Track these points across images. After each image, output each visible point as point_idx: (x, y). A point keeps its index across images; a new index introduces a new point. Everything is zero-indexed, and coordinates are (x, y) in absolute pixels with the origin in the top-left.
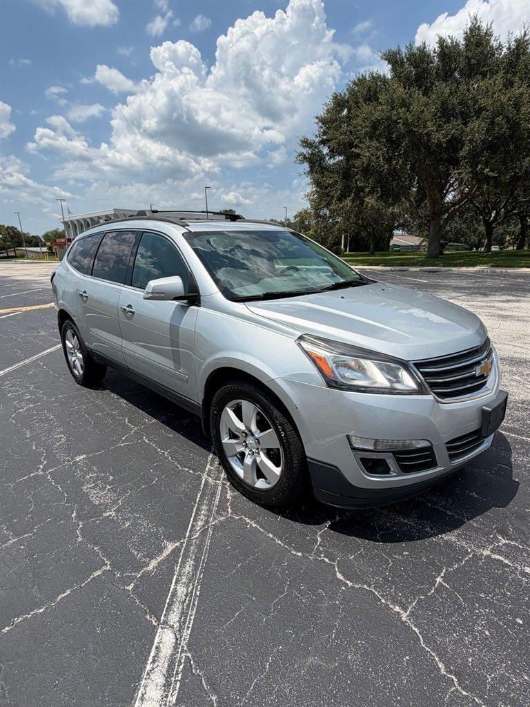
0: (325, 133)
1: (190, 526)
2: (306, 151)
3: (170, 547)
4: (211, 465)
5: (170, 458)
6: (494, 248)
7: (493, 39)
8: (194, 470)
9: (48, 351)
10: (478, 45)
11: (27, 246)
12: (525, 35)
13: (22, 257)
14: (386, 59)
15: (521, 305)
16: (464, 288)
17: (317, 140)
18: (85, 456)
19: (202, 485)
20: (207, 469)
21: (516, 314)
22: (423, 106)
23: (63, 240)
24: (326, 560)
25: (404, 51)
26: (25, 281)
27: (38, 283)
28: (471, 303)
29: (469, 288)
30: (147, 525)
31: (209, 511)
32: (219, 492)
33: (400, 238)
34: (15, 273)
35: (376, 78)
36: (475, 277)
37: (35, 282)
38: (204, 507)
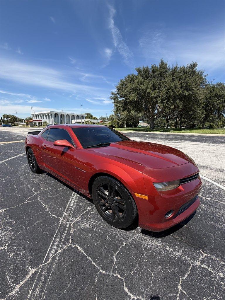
0: (118, 91)
1: (47, 254)
2: (113, 96)
3: (32, 271)
4: (66, 213)
5: (47, 209)
6: (169, 127)
7: (168, 66)
8: (57, 216)
9: (11, 158)
10: (164, 67)
11: (19, 122)
12: (177, 66)
13: (17, 125)
14: (136, 70)
15: (181, 144)
16: (162, 138)
17: (116, 93)
18: (5, 209)
19: (59, 225)
20: (64, 215)
21: (180, 147)
22: (148, 84)
23: (32, 120)
24: (119, 276)
25: (141, 68)
26: (14, 133)
27: (19, 134)
28: (165, 143)
29: (164, 138)
30: (23, 255)
31: (60, 242)
32: (67, 230)
33: (141, 124)
34: (12, 130)
35: (133, 75)
36: (165, 135)
37: (18, 133)
38: (58, 240)
